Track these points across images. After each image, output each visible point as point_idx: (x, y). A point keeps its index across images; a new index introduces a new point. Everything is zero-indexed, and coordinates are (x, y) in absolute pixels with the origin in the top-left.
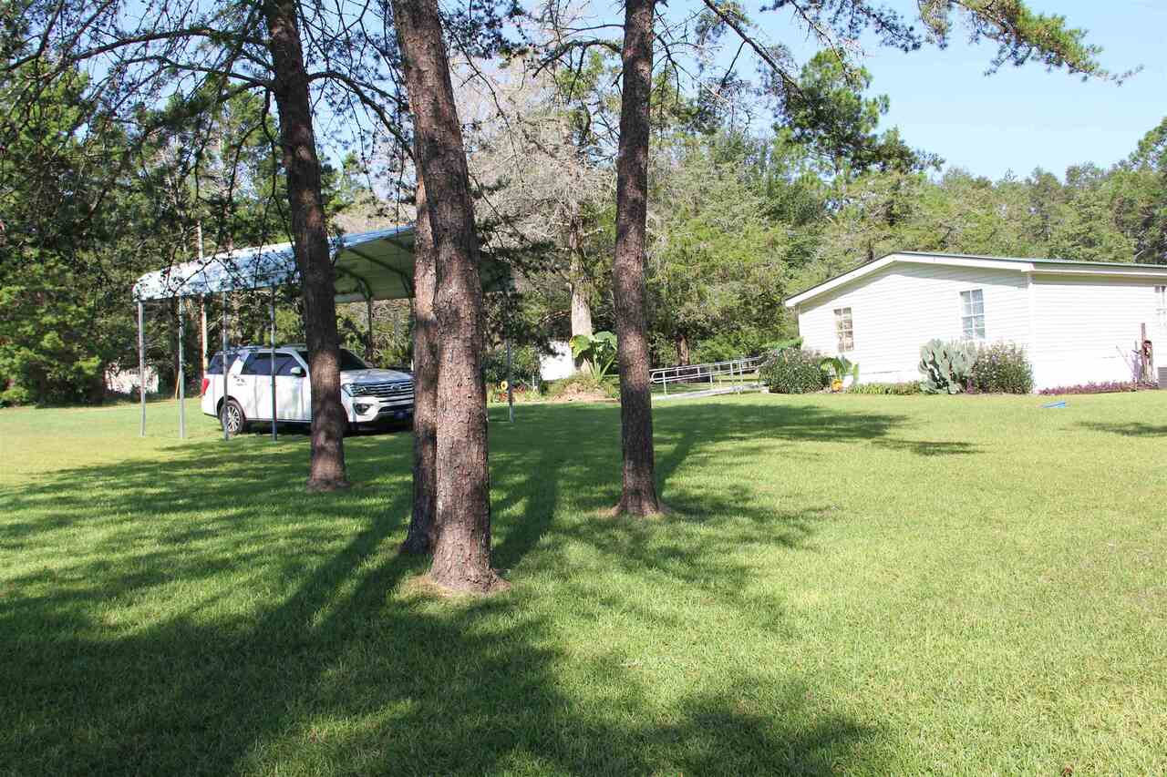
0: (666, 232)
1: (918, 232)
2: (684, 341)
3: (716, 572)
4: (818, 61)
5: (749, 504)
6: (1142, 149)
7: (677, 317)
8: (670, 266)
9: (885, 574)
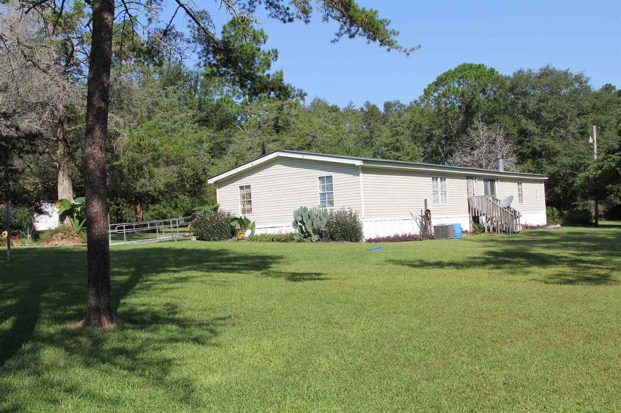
0: (127, 131)
1: (293, 138)
2: (139, 205)
3: (150, 364)
4: (233, 23)
5: (177, 316)
6: (426, 94)
7: (135, 189)
8: (130, 154)
9: (264, 360)
